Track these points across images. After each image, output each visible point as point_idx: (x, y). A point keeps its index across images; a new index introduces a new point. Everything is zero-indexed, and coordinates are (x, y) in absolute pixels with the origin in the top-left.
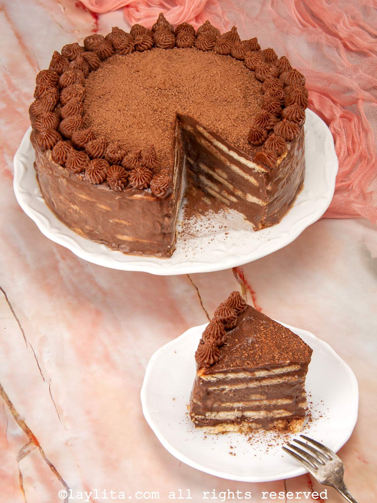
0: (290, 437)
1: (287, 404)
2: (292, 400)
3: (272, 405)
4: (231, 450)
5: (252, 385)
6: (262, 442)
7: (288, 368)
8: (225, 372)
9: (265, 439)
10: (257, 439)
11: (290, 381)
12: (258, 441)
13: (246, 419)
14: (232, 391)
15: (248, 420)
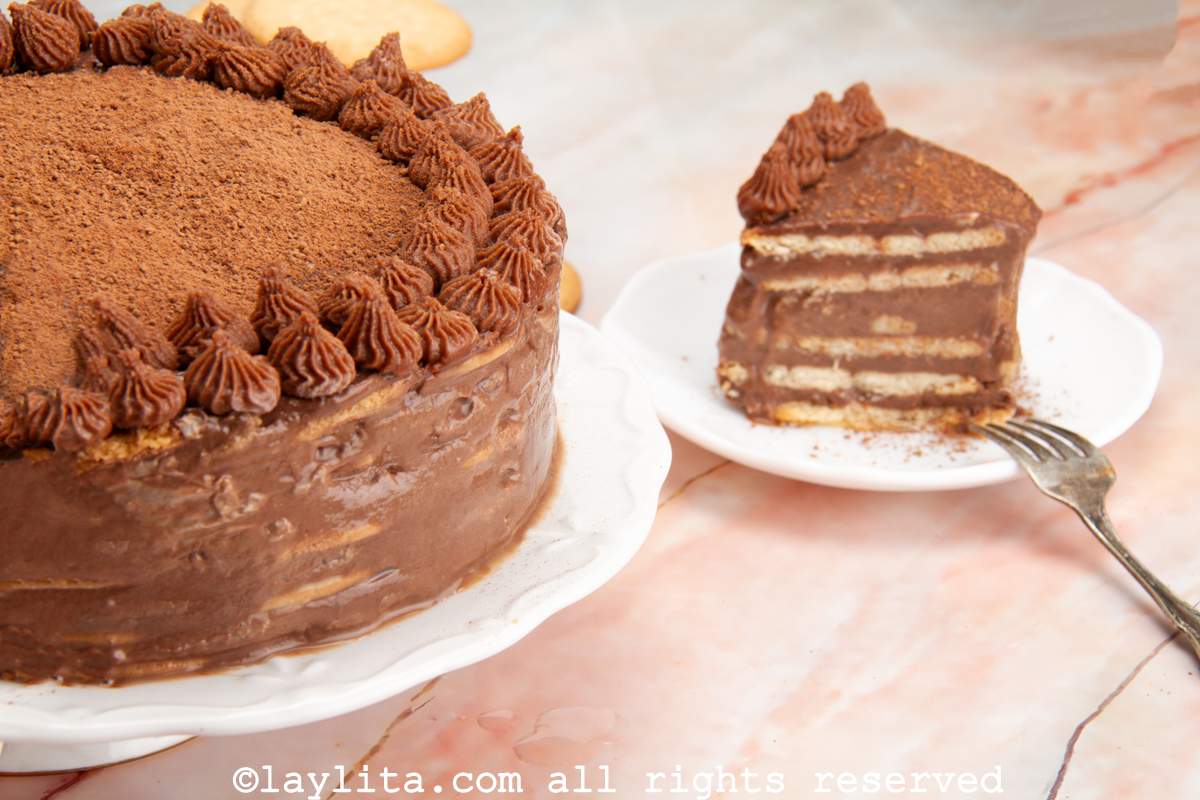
1: (968, 357)
2: (983, 347)
3: (929, 356)
4: (815, 452)
5: (882, 281)
6: (895, 447)
7: (975, 233)
8: (813, 232)
10: (884, 442)
11: (978, 281)
13: (863, 396)
14: (830, 299)
15: (867, 398)
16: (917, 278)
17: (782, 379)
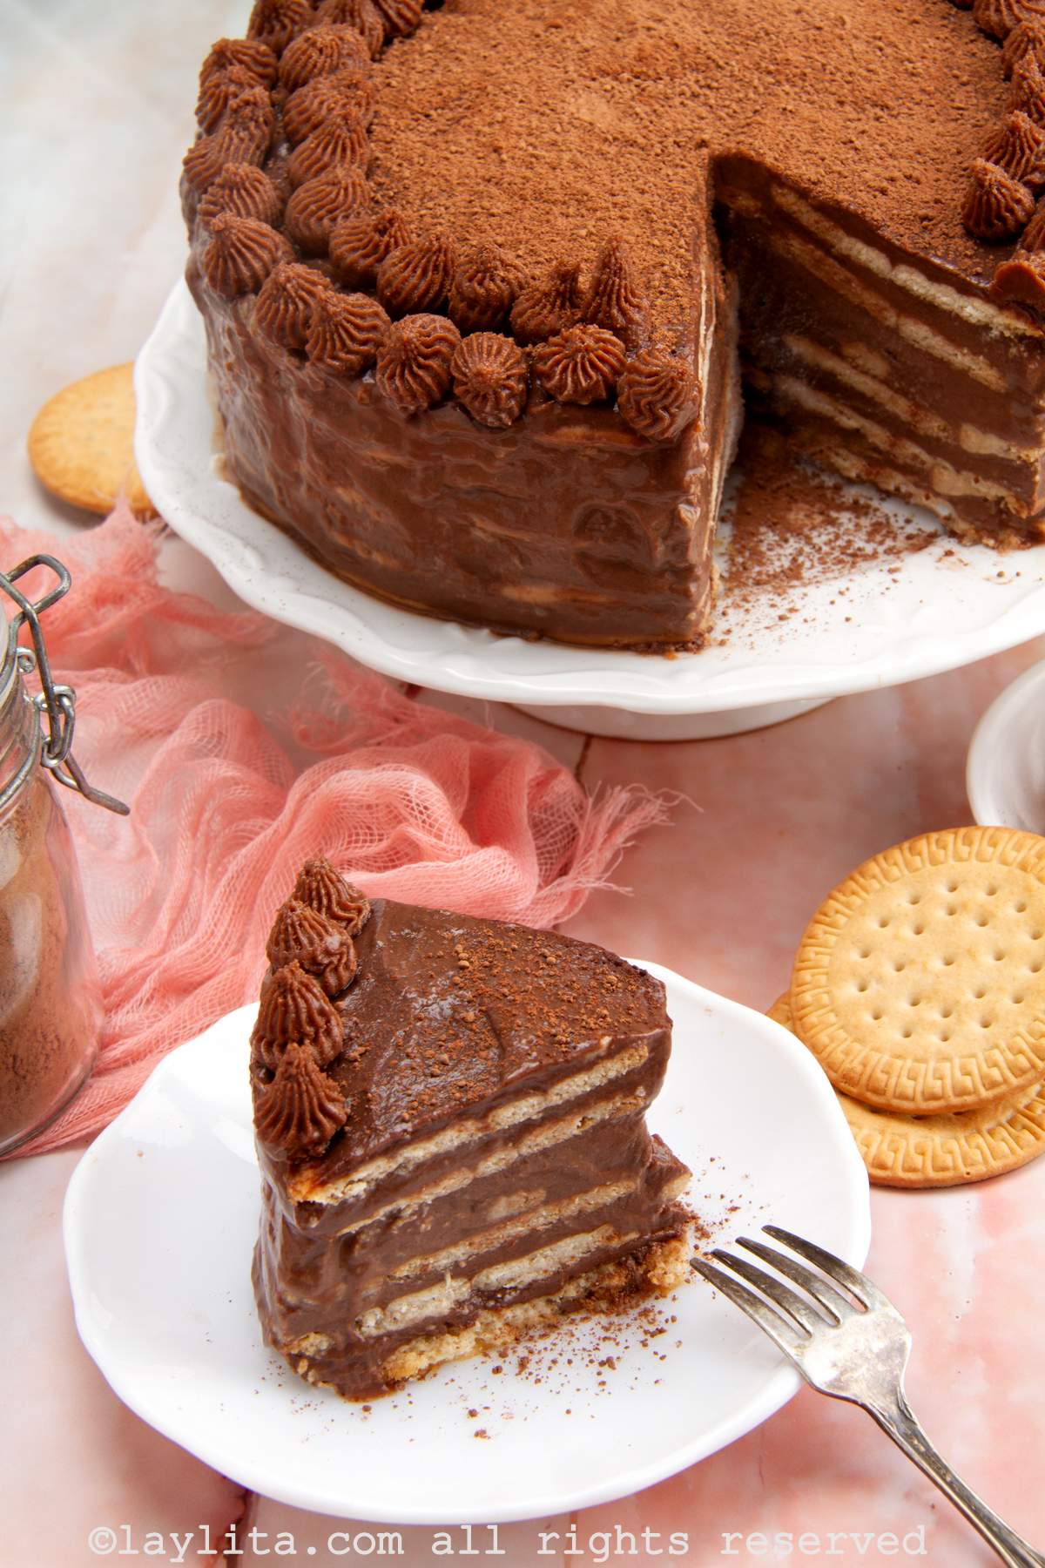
0: (660, 1312)
1: (619, 1199)
2: (635, 1182)
3: (568, 1218)
4: (477, 1424)
5: (491, 1165)
6: (570, 1362)
7: (609, 1064)
8: (391, 1149)
9: (576, 1345)
10: (549, 1356)
11: (621, 1114)
12: (554, 1362)
13: (492, 1299)
14: (426, 1210)
15: (497, 1300)
16: (542, 1140)
17: (378, 1324)
